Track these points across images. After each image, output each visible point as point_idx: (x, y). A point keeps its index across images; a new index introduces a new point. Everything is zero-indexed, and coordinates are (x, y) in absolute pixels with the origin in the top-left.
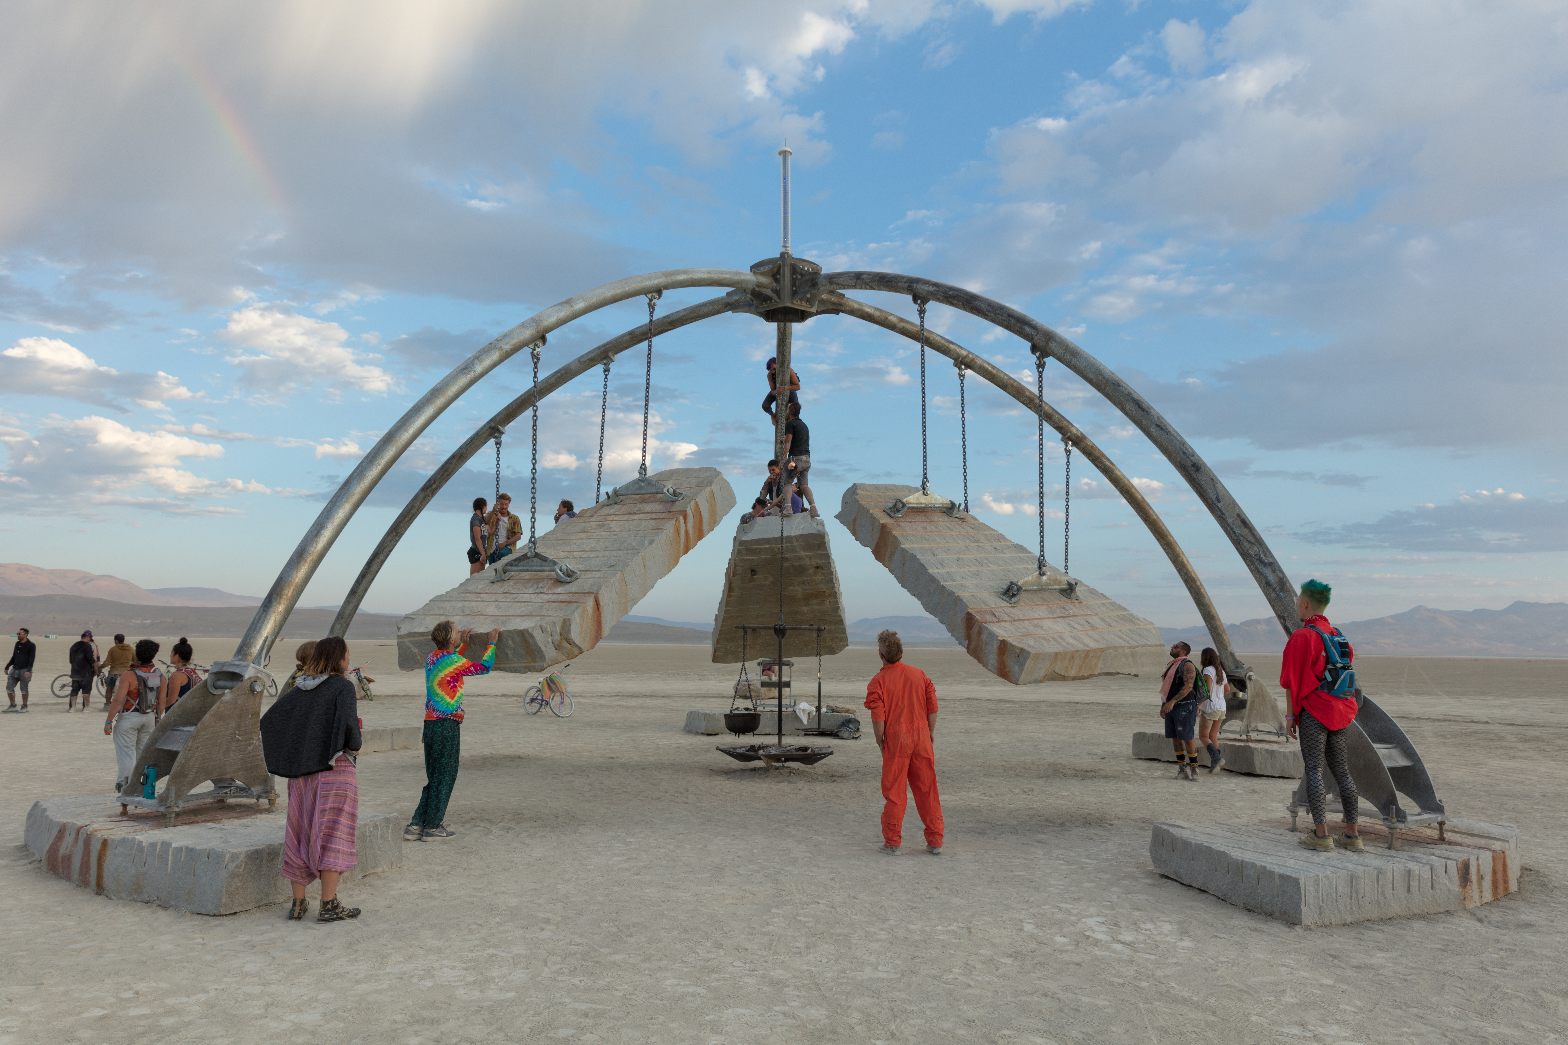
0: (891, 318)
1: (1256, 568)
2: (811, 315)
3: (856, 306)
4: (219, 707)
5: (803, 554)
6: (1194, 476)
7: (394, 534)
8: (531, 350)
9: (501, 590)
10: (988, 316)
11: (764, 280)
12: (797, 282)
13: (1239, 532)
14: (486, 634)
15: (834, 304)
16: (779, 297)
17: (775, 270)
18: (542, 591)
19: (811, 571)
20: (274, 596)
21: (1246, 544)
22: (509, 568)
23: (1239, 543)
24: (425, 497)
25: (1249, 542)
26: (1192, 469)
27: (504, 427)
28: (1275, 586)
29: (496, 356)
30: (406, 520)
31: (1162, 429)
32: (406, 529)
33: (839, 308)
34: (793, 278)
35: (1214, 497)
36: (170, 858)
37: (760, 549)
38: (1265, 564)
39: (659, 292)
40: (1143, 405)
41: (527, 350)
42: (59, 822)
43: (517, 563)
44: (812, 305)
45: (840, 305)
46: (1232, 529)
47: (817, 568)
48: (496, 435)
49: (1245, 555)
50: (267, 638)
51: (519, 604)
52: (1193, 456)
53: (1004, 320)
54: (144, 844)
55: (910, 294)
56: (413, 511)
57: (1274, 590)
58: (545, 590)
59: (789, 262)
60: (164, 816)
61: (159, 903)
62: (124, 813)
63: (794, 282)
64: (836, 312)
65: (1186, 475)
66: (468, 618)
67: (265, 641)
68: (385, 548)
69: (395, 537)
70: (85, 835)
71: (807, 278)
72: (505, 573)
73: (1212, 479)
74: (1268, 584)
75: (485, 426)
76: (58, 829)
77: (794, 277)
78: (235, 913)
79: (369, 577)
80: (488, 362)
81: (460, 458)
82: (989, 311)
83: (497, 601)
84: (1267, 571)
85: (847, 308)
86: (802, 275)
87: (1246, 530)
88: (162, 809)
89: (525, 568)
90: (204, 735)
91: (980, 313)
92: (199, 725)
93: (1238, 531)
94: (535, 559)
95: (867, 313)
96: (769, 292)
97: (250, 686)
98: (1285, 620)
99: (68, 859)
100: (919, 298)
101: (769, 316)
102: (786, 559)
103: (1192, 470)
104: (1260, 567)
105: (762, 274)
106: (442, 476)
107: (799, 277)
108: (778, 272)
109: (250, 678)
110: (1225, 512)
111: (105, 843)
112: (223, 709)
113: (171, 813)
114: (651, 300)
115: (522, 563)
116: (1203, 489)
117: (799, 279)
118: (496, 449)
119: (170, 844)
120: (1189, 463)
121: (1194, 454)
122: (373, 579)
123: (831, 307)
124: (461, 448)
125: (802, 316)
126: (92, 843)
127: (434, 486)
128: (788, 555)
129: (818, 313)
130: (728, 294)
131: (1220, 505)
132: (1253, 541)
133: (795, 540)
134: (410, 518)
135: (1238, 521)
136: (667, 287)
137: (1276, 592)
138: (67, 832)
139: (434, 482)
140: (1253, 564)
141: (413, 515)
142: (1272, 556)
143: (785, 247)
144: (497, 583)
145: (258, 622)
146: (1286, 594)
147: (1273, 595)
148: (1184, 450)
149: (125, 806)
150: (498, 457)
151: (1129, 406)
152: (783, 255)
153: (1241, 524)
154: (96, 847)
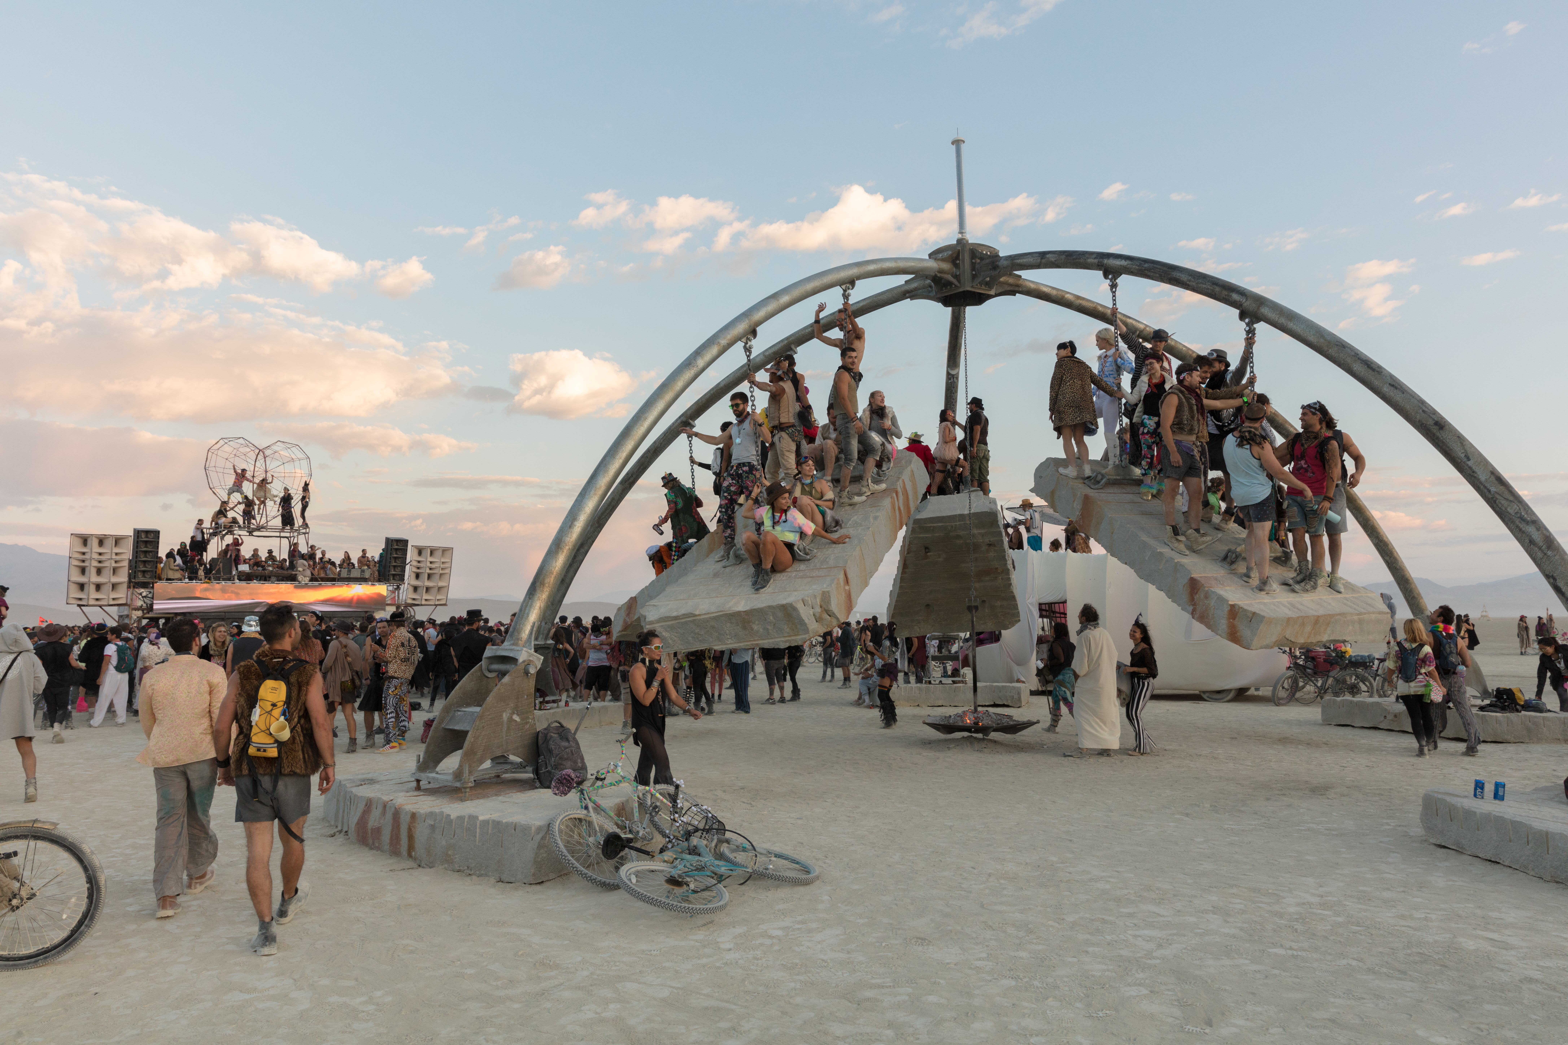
0: (1067, 296)
1: (1517, 527)
2: (989, 297)
3: (1032, 286)
4: (499, 689)
5: (975, 531)
6: (1438, 434)
8: (743, 344)
10: (1189, 285)
11: (946, 266)
12: (977, 266)
13: (1495, 490)
14: (745, 612)
15: (1011, 285)
16: (959, 281)
17: (955, 255)
19: (984, 548)
20: (538, 584)
21: (1503, 502)
23: (1495, 502)
25: (1507, 499)
26: (1434, 427)
28: (1541, 544)
29: (714, 350)
31: (1396, 388)
33: (1016, 289)
34: (973, 263)
35: (1463, 456)
36: (478, 830)
37: (934, 527)
38: (1527, 523)
39: (852, 282)
40: (1372, 365)
41: (740, 345)
42: (365, 797)
44: (991, 288)
45: (1018, 286)
46: (1485, 487)
47: (990, 545)
49: (1502, 514)
50: (534, 623)
52: (1434, 414)
53: (1208, 289)
54: (452, 817)
55: (1100, 270)
57: (1540, 548)
59: (968, 247)
60: (457, 790)
61: (469, 872)
62: (418, 788)
63: (973, 266)
64: (1013, 293)
65: (1427, 434)
66: (719, 600)
67: (533, 627)
70: (393, 809)
71: (987, 261)
73: (1458, 437)
74: (1532, 542)
76: (364, 803)
77: (973, 261)
78: (542, 882)
80: (708, 357)
81: (654, 452)
82: (1190, 281)
84: (1531, 529)
85: (1024, 289)
86: (982, 259)
87: (1502, 488)
88: (458, 784)
90: (489, 715)
91: (1180, 283)
92: (484, 706)
93: (1493, 489)
95: (1044, 292)
96: (949, 278)
97: (525, 669)
98: (1555, 579)
99: (378, 831)
100: (1110, 273)
101: (946, 302)
102: (958, 537)
103: (1435, 429)
104: (1522, 525)
105: (943, 260)
107: (978, 261)
108: (957, 258)
109: (524, 662)
110: (1476, 470)
111: (413, 816)
112: (503, 690)
113: (466, 788)
114: (845, 291)
116: (1448, 447)
117: (979, 263)
119: (477, 817)
120: (1431, 422)
121: (1435, 412)
123: (1009, 288)
125: (979, 299)
126: (402, 816)
128: (961, 533)
129: (997, 295)
130: (906, 282)
131: (1470, 463)
132: (1511, 498)
133: (967, 518)
135: (1493, 478)
136: (859, 277)
137: (1542, 551)
138: (374, 806)
140: (1513, 522)
142: (1534, 514)
143: (961, 233)
145: (525, 610)
146: (1555, 553)
147: (1540, 555)
148: (1424, 408)
149: (418, 781)
151: (1357, 367)
152: (960, 241)
153: (1496, 482)
154: (405, 820)
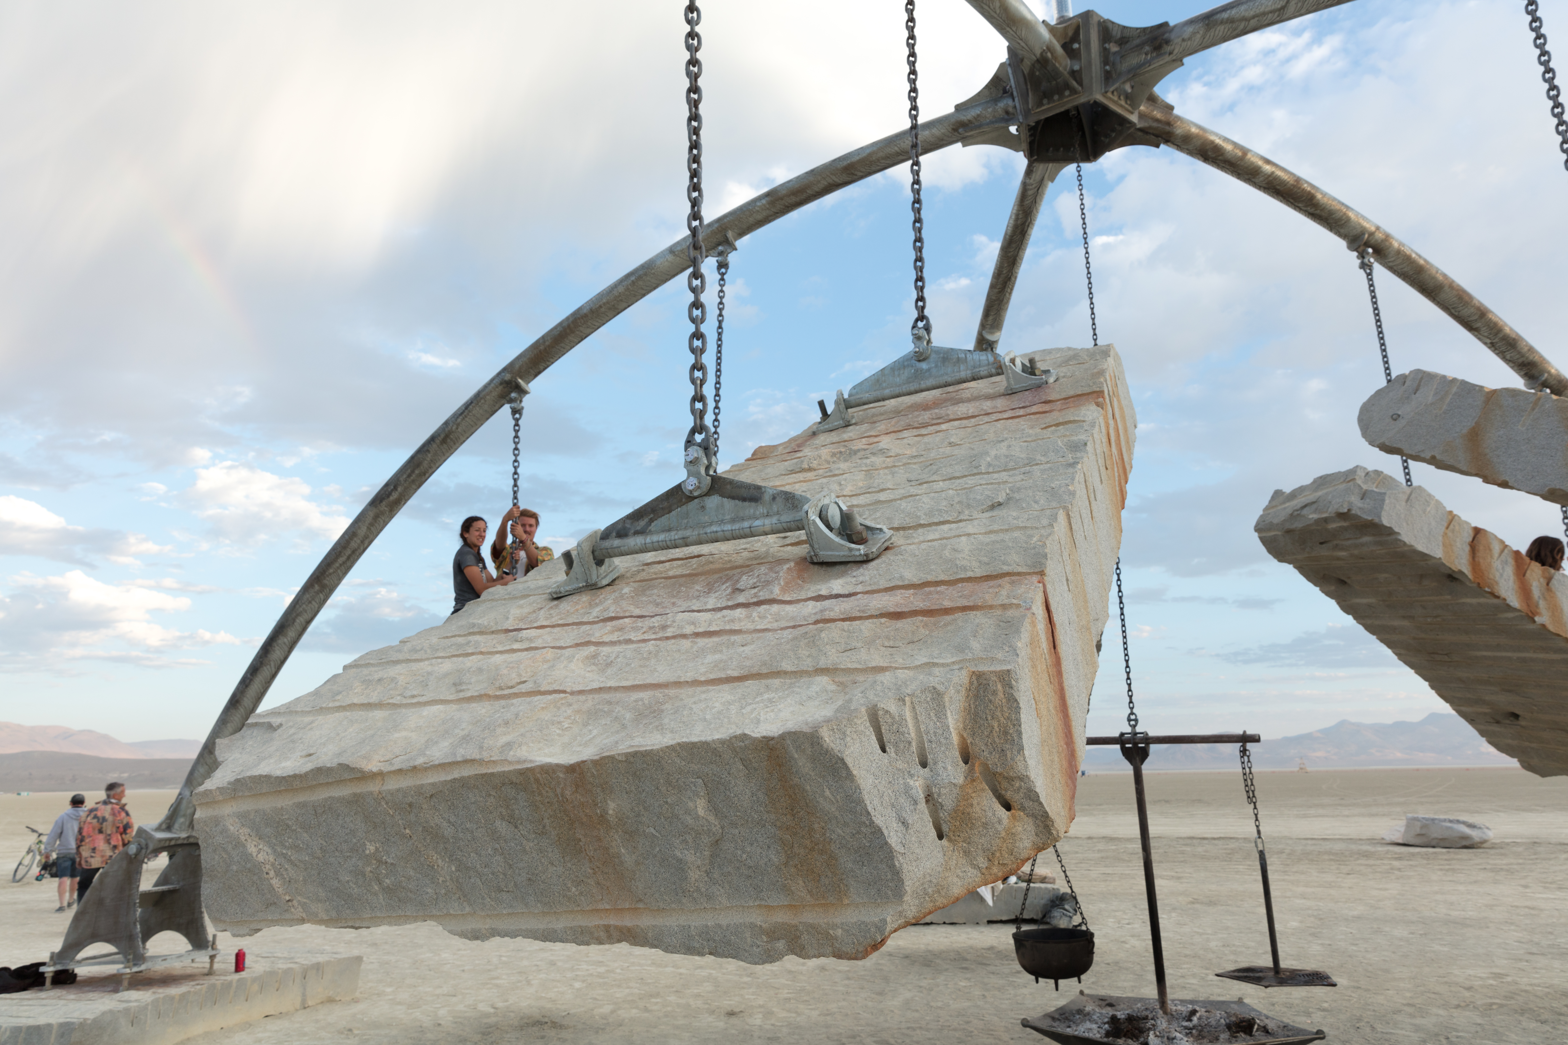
7: (317, 587)
9: (595, 612)
14: (572, 769)
16: (1080, 83)
17: (1070, 33)
18: (764, 595)
22: (617, 542)
24: (376, 517)
27: (528, 382)
30: (341, 560)
32: (340, 579)
34: (1105, 49)
43: (642, 523)
48: (513, 395)
51: (686, 644)
56: (353, 545)
58: (776, 591)
59: (1095, 19)
63: (1106, 56)
66: (482, 709)
68: (298, 615)
69: (317, 593)
71: (1138, 41)
72: (599, 563)
75: (492, 380)
77: (1106, 46)
79: (265, 672)
81: (444, 441)
83: (588, 643)
86: (1122, 42)
89: (674, 535)
94: (714, 501)
106: (409, 476)
107: (1115, 46)
108: (1075, 37)
115: (663, 521)
117: (1117, 51)
118: (513, 422)
122: (274, 676)
124: (446, 423)
127: (395, 496)
134: (348, 558)
139: (395, 488)
141: (354, 552)
144: (575, 598)
150: (516, 437)
